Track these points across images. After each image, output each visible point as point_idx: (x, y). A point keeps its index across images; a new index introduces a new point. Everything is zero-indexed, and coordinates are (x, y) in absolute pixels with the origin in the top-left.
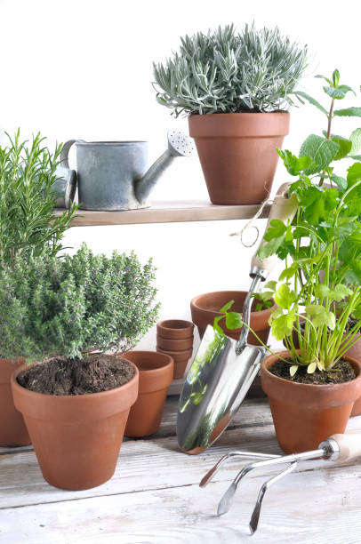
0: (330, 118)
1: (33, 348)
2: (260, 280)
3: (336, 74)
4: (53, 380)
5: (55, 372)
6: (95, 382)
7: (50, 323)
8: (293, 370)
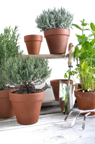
0: (83, 31)
1: (19, 78)
2: (71, 67)
3: (84, 20)
4: (22, 91)
5: (22, 89)
6: (34, 91)
7: (24, 71)
8: (84, 91)
